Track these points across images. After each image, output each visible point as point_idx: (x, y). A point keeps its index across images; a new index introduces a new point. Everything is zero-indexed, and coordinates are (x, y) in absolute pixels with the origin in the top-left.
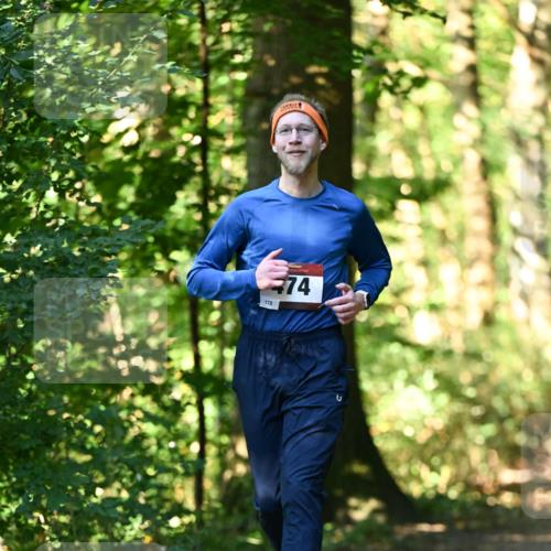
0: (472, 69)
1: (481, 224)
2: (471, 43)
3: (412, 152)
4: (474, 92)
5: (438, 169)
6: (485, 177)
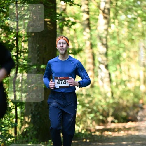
0: (88, 19)
1: (91, 60)
2: (88, 13)
3: (72, 42)
4: (89, 26)
5: (79, 46)
6: (91, 48)
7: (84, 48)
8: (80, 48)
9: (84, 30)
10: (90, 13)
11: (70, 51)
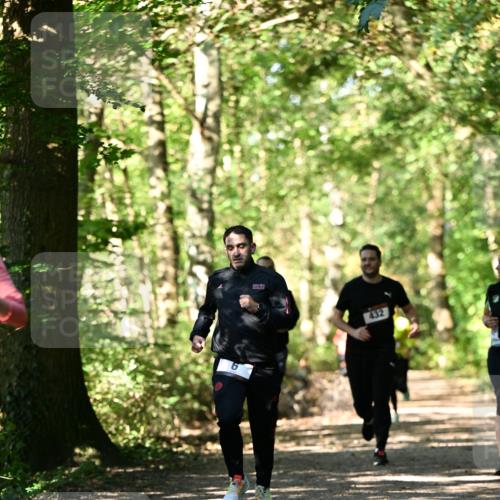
0: (162, 144)
1: (167, 254)
2: (161, 126)
3: (119, 202)
4: (163, 161)
5: (137, 214)
6: (171, 221)
7: (151, 222)
8: (141, 219)
9: (151, 171)
10: (168, 127)
11: (114, 229)
